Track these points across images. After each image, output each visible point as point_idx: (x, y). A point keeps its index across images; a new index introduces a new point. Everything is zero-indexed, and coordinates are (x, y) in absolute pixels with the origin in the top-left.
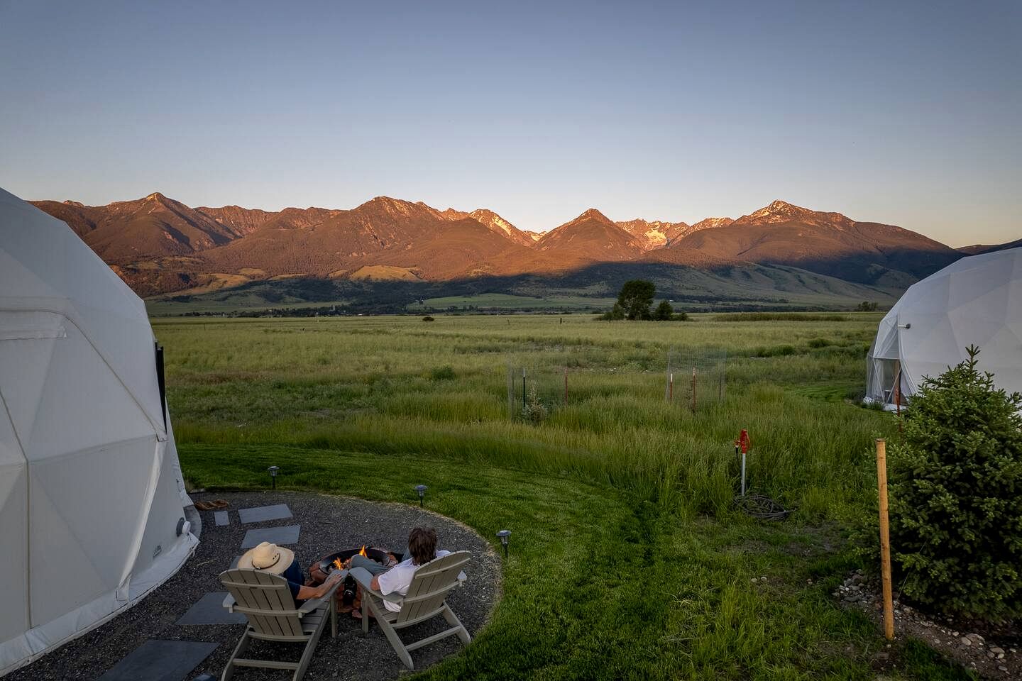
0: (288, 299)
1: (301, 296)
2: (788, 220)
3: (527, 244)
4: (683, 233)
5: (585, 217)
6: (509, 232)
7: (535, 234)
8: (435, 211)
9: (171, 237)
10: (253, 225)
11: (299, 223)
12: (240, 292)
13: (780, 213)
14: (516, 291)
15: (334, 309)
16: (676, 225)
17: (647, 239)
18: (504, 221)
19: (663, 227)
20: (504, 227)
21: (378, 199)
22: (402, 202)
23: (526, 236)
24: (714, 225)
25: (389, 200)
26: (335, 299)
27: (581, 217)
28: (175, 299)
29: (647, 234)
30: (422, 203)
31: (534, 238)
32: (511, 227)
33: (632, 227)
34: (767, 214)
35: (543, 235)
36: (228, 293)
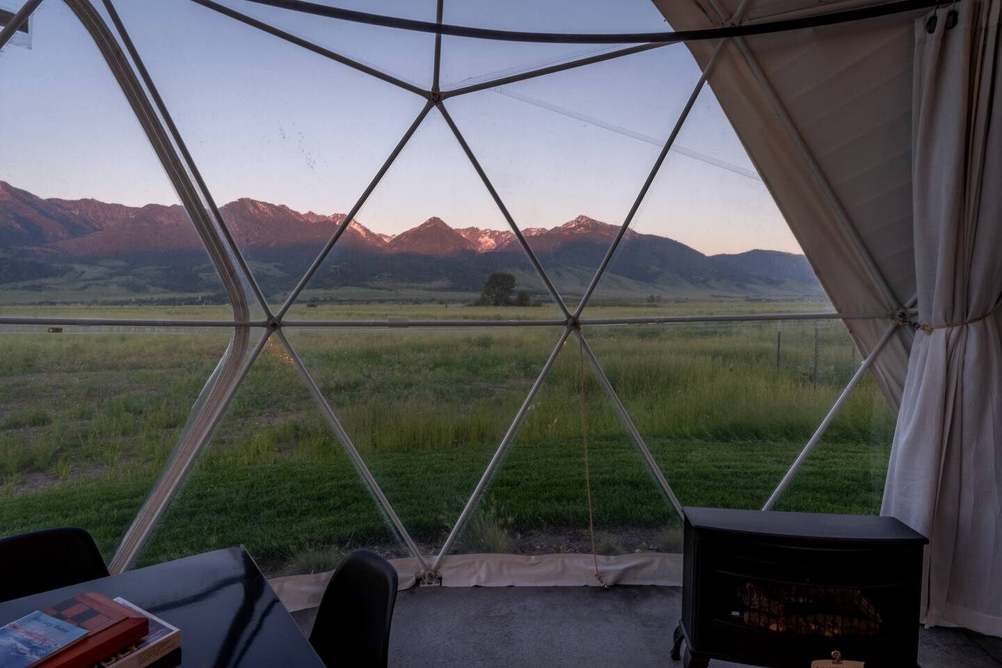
0: (152, 289)
1: (166, 287)
2: (590, 231)
3: (379, 245)
4: (509, 239)
5: (429, 223)
6: (363, 233)
7: (386, 237)
8: (297, 213)
9: (19, 226)
10: (113, 219)
11: (163, 219)
12: (99, 282)
13: (583, 225)
14: (370, 284)
15: (200, 299)
16: (503, 233)
17: (480, 243)
18: (359, 224)
19: (493, 234)
20: (360, 230)
21: (242, 200)
22: (265, 204)
23: (379, 238)
24: (533, 234)
25: (253, 202)
26: (201, 290)
27: (426, 224)
28: (25, 288)
29: (480, 239)
30: (284, 206)
31: (386, 240)
32: (365, 230)
33: (468, 233)
34: (574, 225)
35: (394, 237)
36: (87, 283)
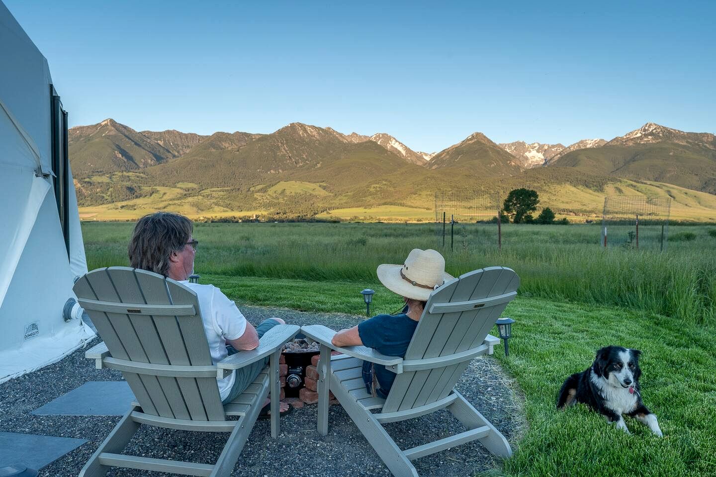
0: (216, 208)
1: (227, 206)
2: (660, 140)
3: (419, 163)
4: (560, 153)
5: (471, 139)
6: (404, 152)
7: (426, 155)
8: (341, 135)
9: (120, 156)
10: (188, 146)
11: (227, 145)
12: (176, 202)
13: (651, 134)
14: (409, 204)
15: (255, 218)
16: (553, 146)
17: (527, 158)
18: (400, 143)
19: (540, 149)
20: (400, 148)
21: (293, 125)
22: (313, 127)
23: (420, 157)
24: (588, 146)
25: (302, 126)
26: (255, 209)
27: (468, 140)
28: (122, 207)
29: (527, 154)
30: (329, 128)
31: (425, 157)
32: (406, 149)
33: (513, 148)
34: (639, 135)
35: (434, 155)
36: (167, 203)
